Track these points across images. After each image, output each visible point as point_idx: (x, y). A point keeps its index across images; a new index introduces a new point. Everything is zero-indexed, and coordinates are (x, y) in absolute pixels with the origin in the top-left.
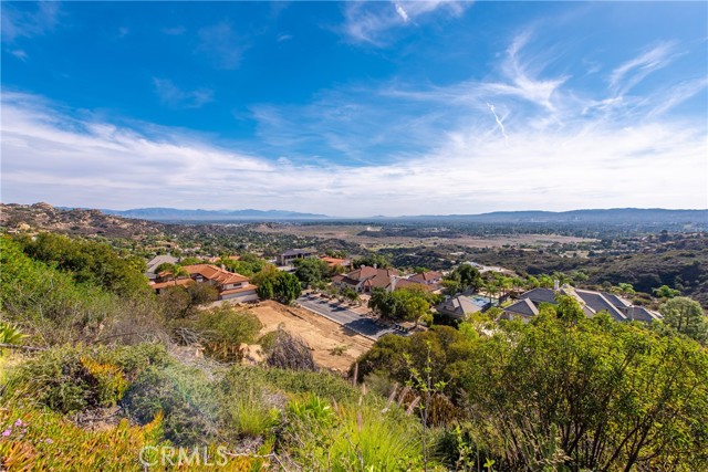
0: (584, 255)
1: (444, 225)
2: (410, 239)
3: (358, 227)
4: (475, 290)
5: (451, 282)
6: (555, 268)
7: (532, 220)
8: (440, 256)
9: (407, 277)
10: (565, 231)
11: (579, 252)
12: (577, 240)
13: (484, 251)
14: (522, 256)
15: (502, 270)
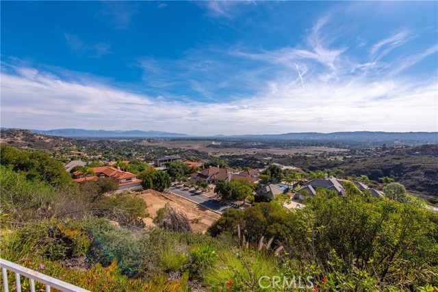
0: (340, 159)
1: (260, 141)
2: (239, 149)
3: (207, 142)
4: (279, 180)
5: (265, 176)
7: (311, 138)
8: (258, 160)
9: (238, 173)
10: (330, 144)
11: (338, 157)
12: (337, 150)
13: (284, 156)
14: (306, 159)
15: (295, 168)
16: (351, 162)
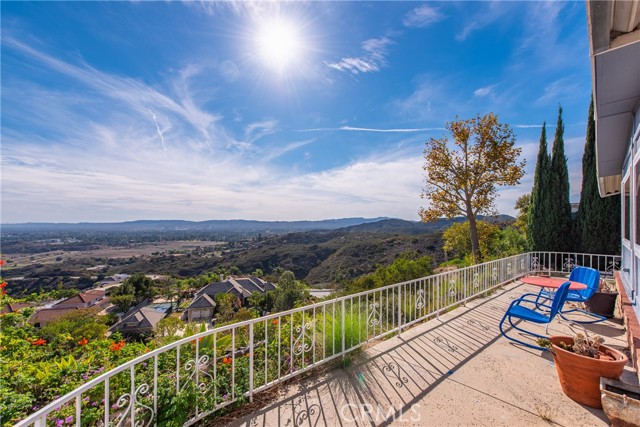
0: (218, 255)
6: (202, 267)
7: (177, 229)
8: (73, 274)
9: (49, 306)
10: (204, 236)
11: (215, 253)
12: (214, 243)
13: (132, 261)
14: (173, 261)
15: (157, 277)
16: (232, 257)
